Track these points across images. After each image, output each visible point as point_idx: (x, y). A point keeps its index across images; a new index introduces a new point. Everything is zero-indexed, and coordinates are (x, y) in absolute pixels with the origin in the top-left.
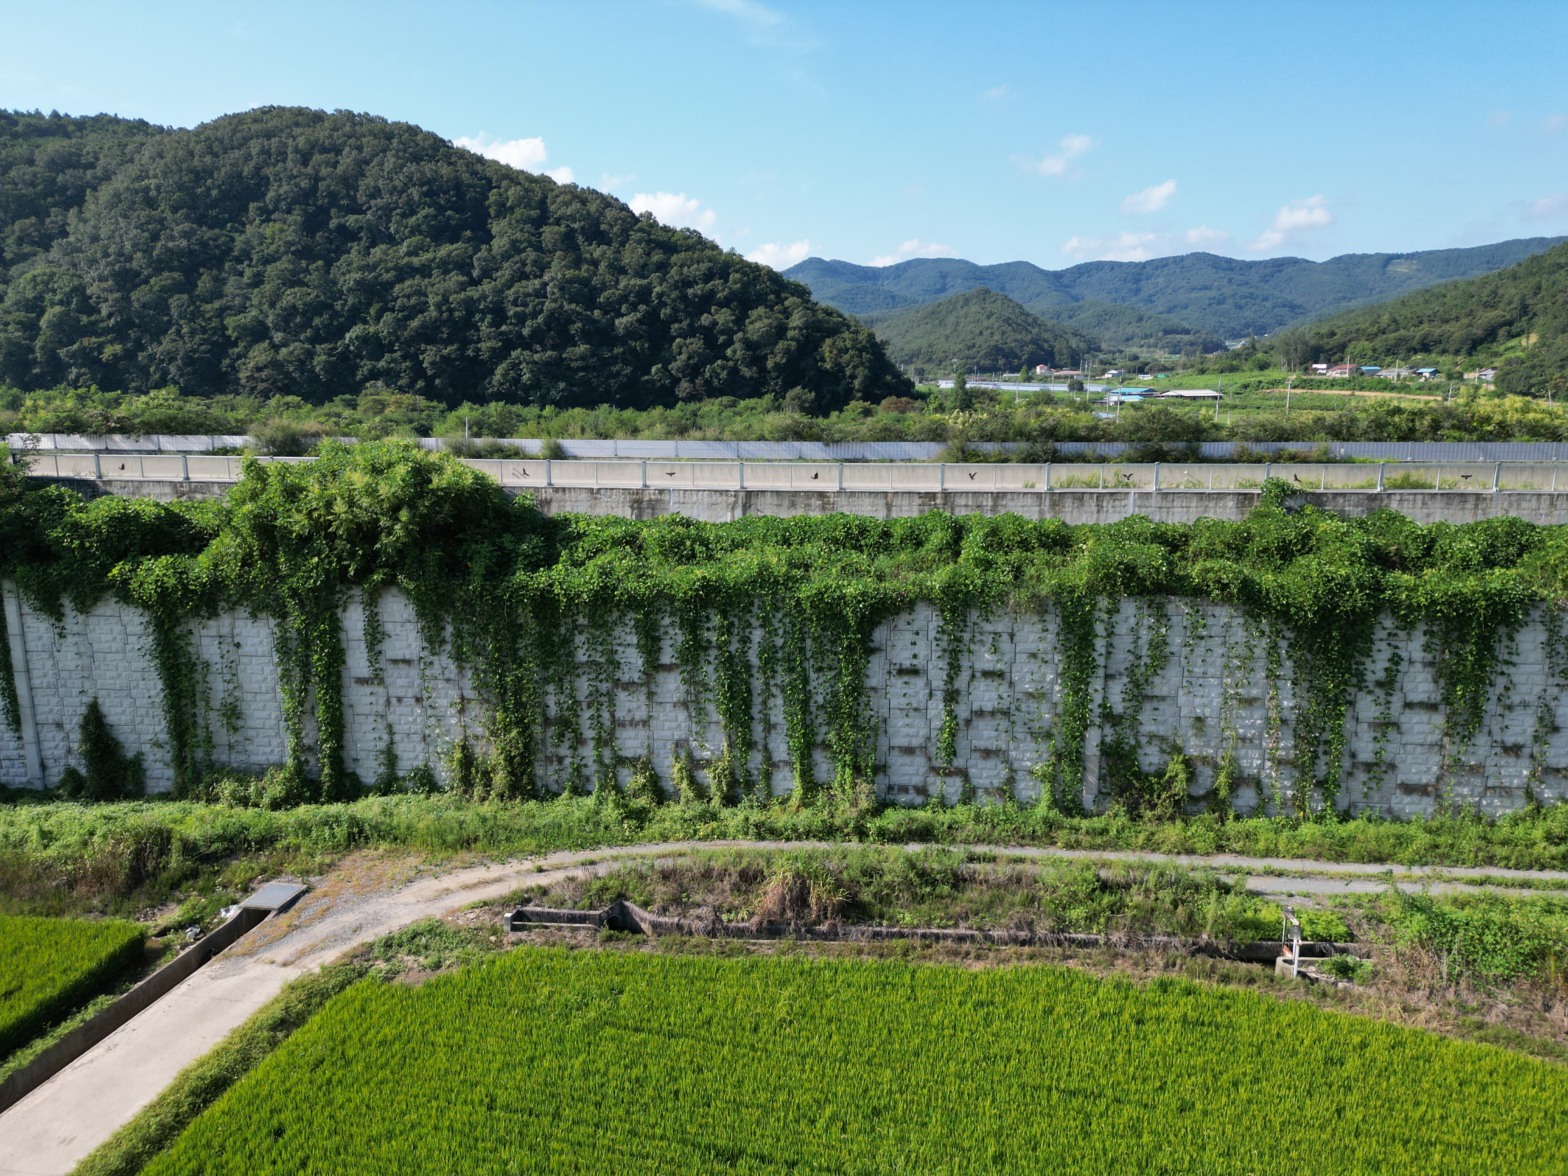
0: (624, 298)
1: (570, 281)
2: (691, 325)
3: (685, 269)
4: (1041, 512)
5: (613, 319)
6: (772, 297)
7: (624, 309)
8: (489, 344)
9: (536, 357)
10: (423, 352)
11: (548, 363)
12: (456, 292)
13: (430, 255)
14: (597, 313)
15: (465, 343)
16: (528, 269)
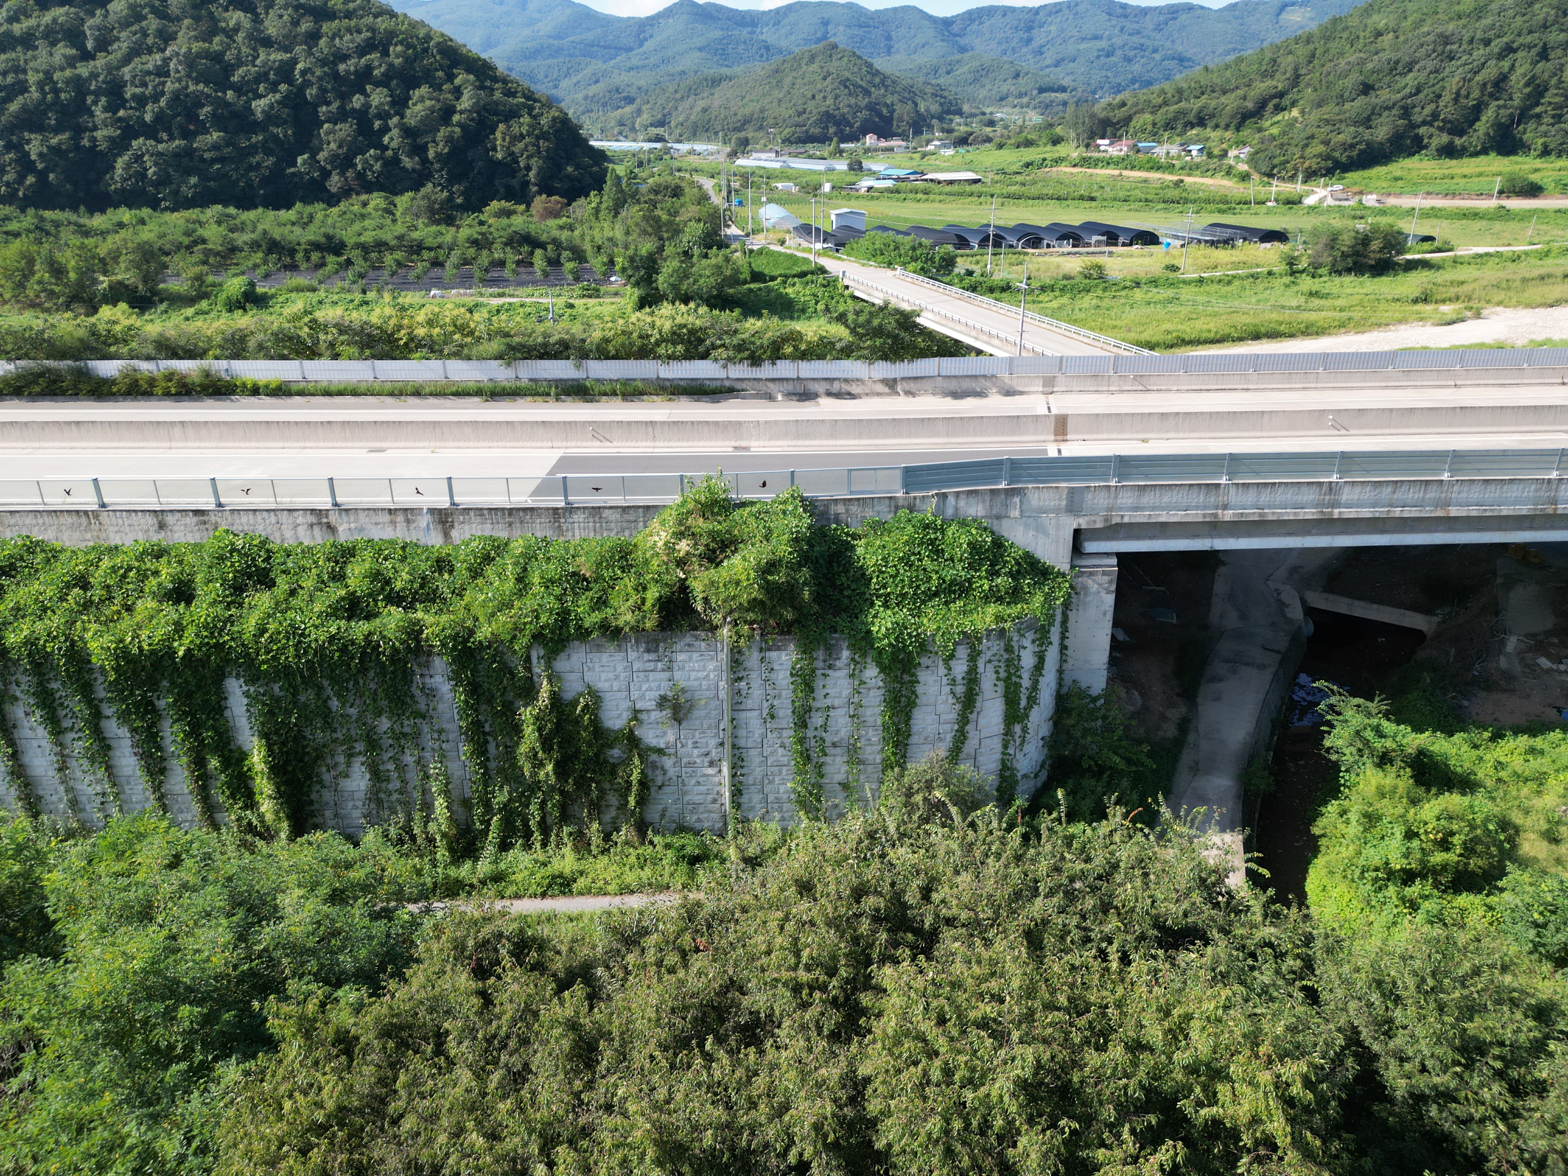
0: (262, 77)
1: (199, 55)
2: (342, 108)
3: (337, 40)
5: (249, 102)
6: (440, 74)
7: (261, 88)
8: (105, 132)
9: (161, 147)
10: (28, 142)
11: (176, 155)
12: (62, 69)
13: (32, 22)
14: (230, 94)
15: (79, 131)
16: (150, 41)
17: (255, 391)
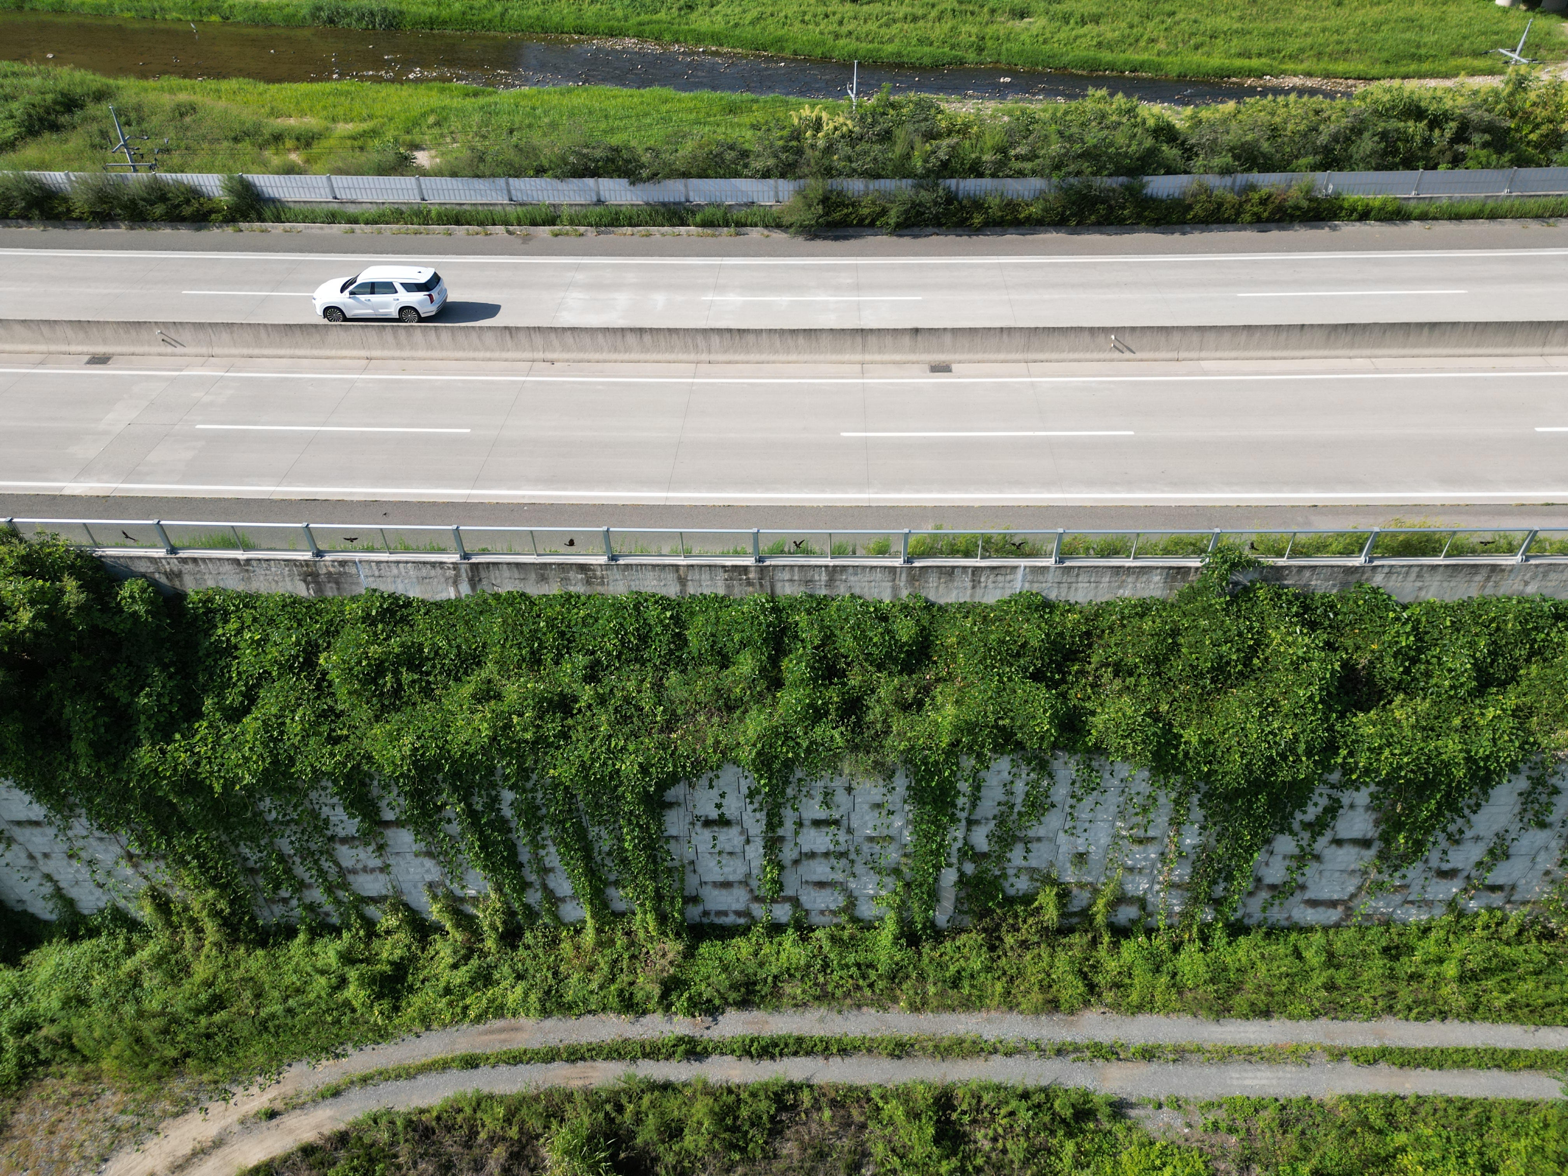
4: (895, 589)
17: (1365, 215)
